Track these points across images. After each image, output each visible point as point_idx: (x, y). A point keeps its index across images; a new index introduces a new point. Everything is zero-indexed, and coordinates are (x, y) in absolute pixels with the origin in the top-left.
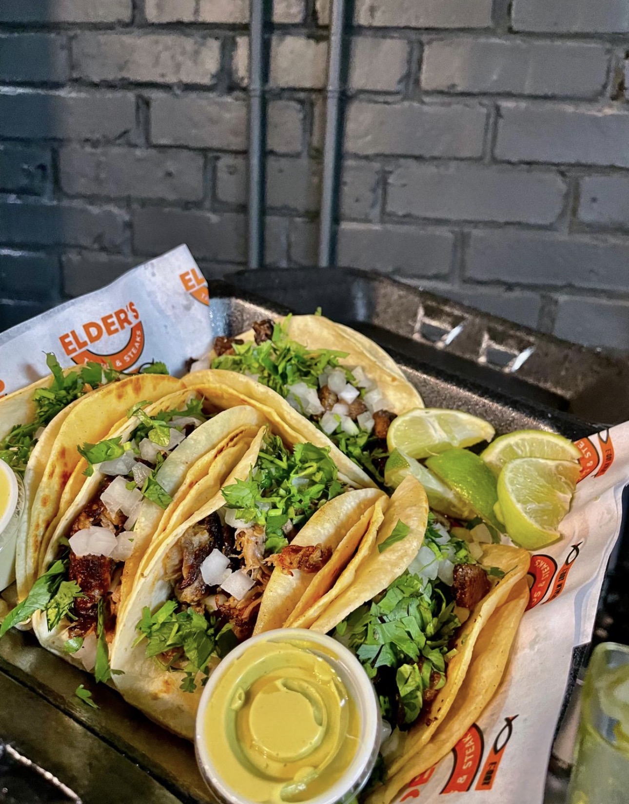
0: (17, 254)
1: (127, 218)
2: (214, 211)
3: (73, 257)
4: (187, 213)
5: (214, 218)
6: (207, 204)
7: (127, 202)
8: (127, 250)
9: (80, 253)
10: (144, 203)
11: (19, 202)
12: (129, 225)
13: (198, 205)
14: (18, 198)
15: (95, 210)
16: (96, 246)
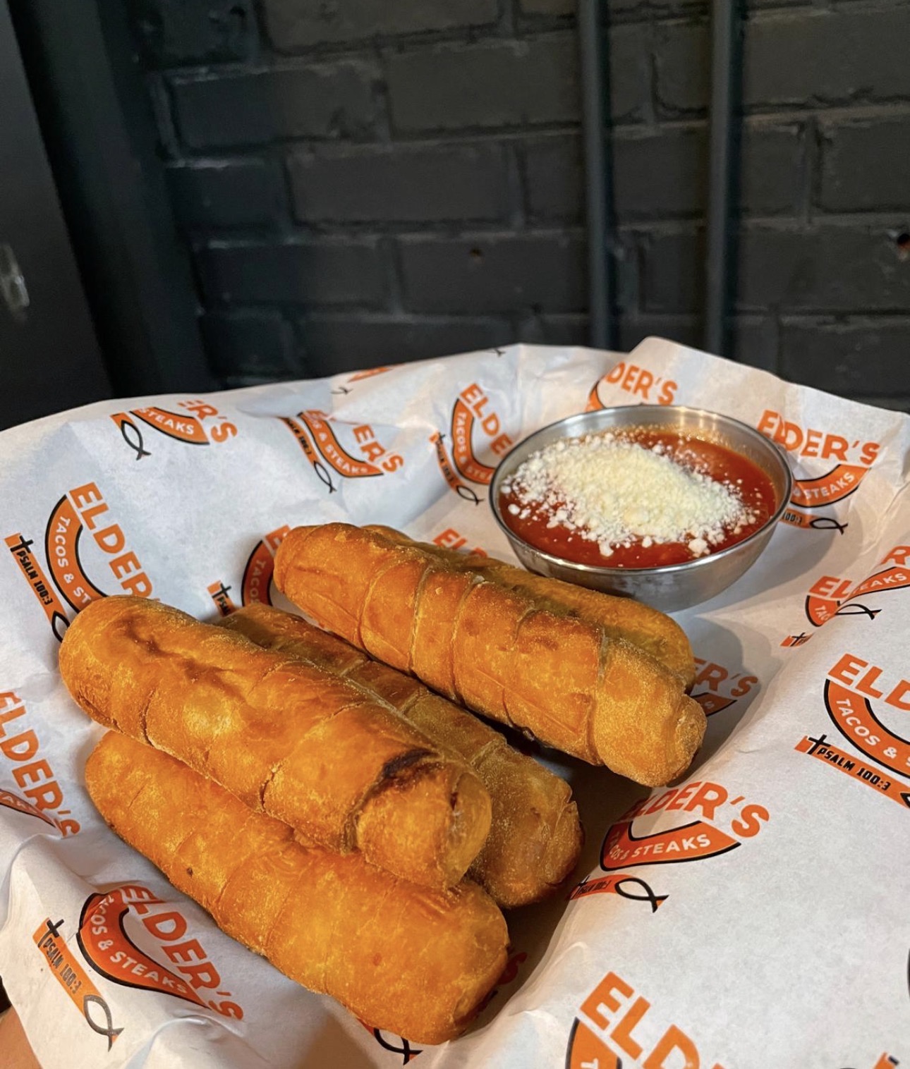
0: (220, 164)
1: (377, 74)
2: (518, 35)
3: (303, 156)
4: (473, 47)
5: (519, 47)
6: (507, 24)
7: (374, 46)
8: (382, 130)
9: (312, 150)
10: (401, 42)
11: (212, 77)
12: (381, 87)
13: (489, 29)
14: (211, 71)
15: (324, 70)
16: (335, 133)
